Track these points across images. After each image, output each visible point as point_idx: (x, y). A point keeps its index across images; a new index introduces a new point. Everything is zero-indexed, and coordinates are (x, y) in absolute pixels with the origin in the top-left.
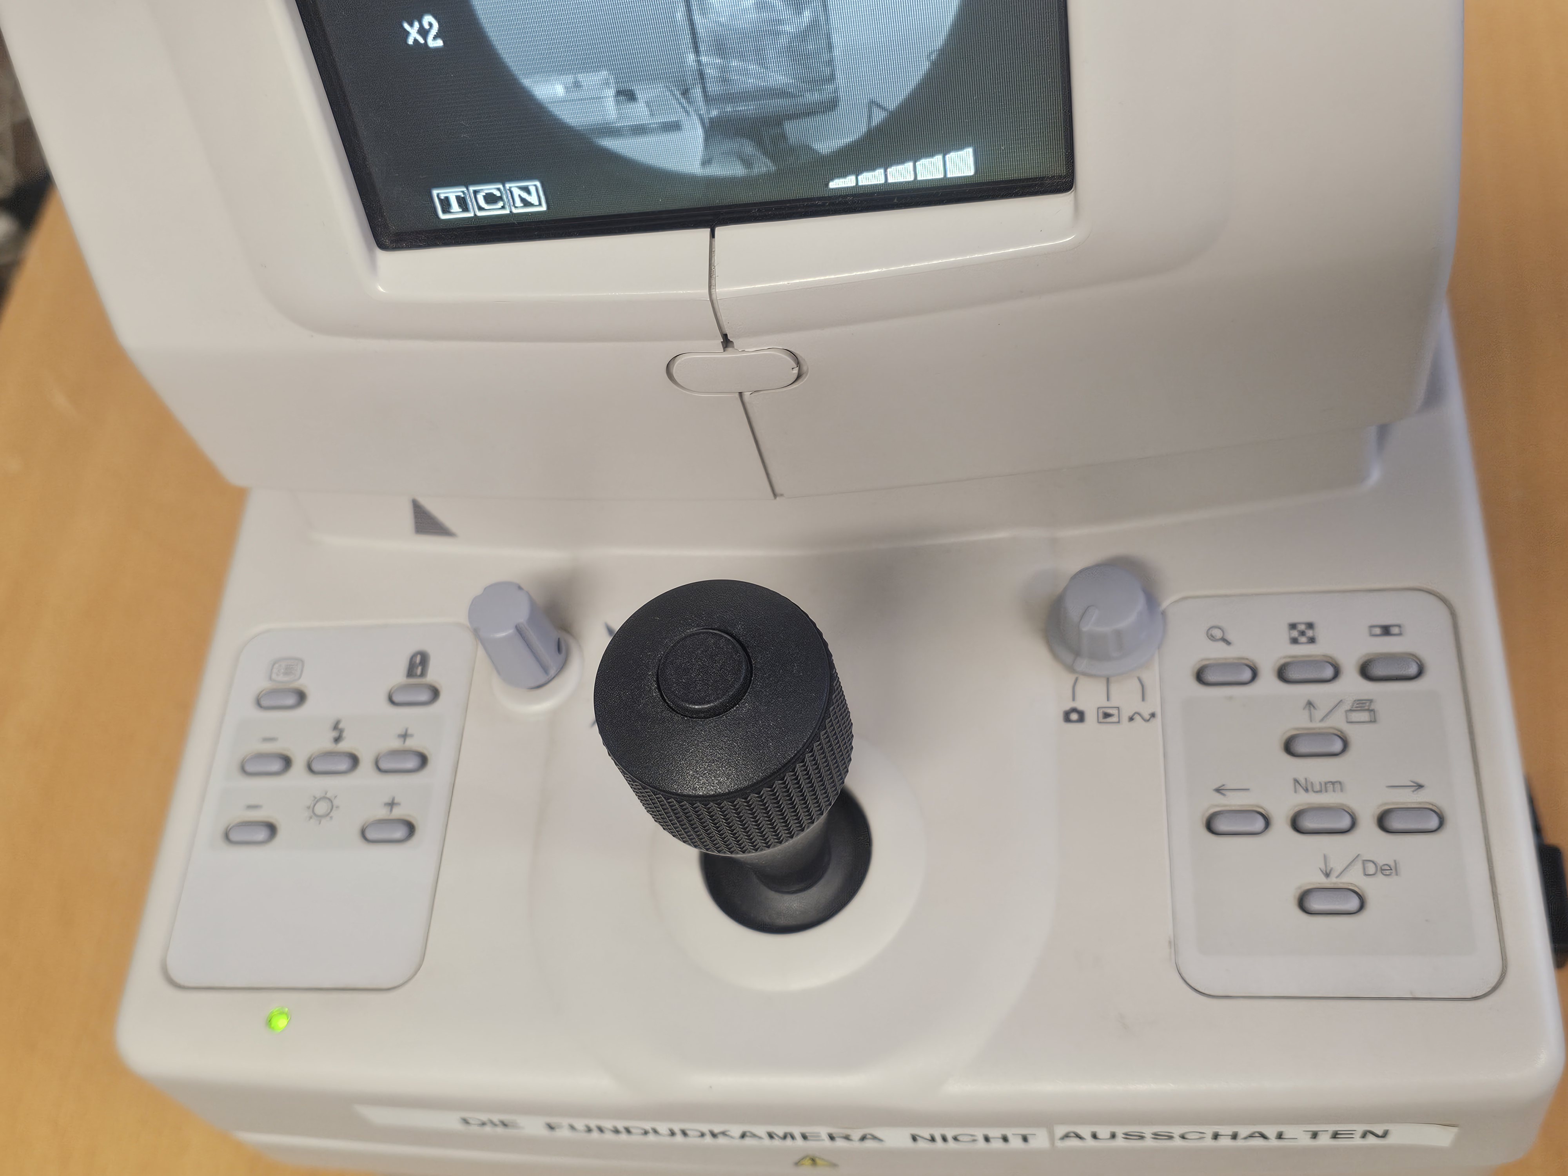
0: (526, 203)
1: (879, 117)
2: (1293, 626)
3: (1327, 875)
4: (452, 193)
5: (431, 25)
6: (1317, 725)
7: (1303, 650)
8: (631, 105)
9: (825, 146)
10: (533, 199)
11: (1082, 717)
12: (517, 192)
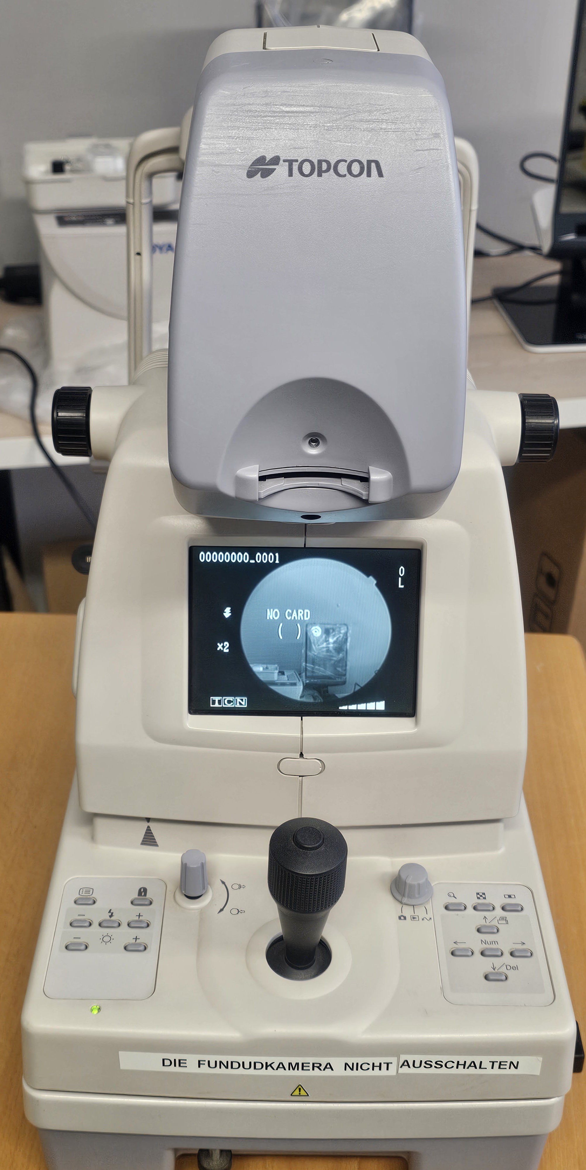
0: (240, 704)
1: (358, 688)
2: (478, 894)
3: (494, 969)
4: (217, 699)
5: (226, 645)
6: (488, 924)
7: (482, 901)
8: (283, 676)
9: (340, 696)
10: (243, 703)
11: (405, 918)
12: (239, 700)
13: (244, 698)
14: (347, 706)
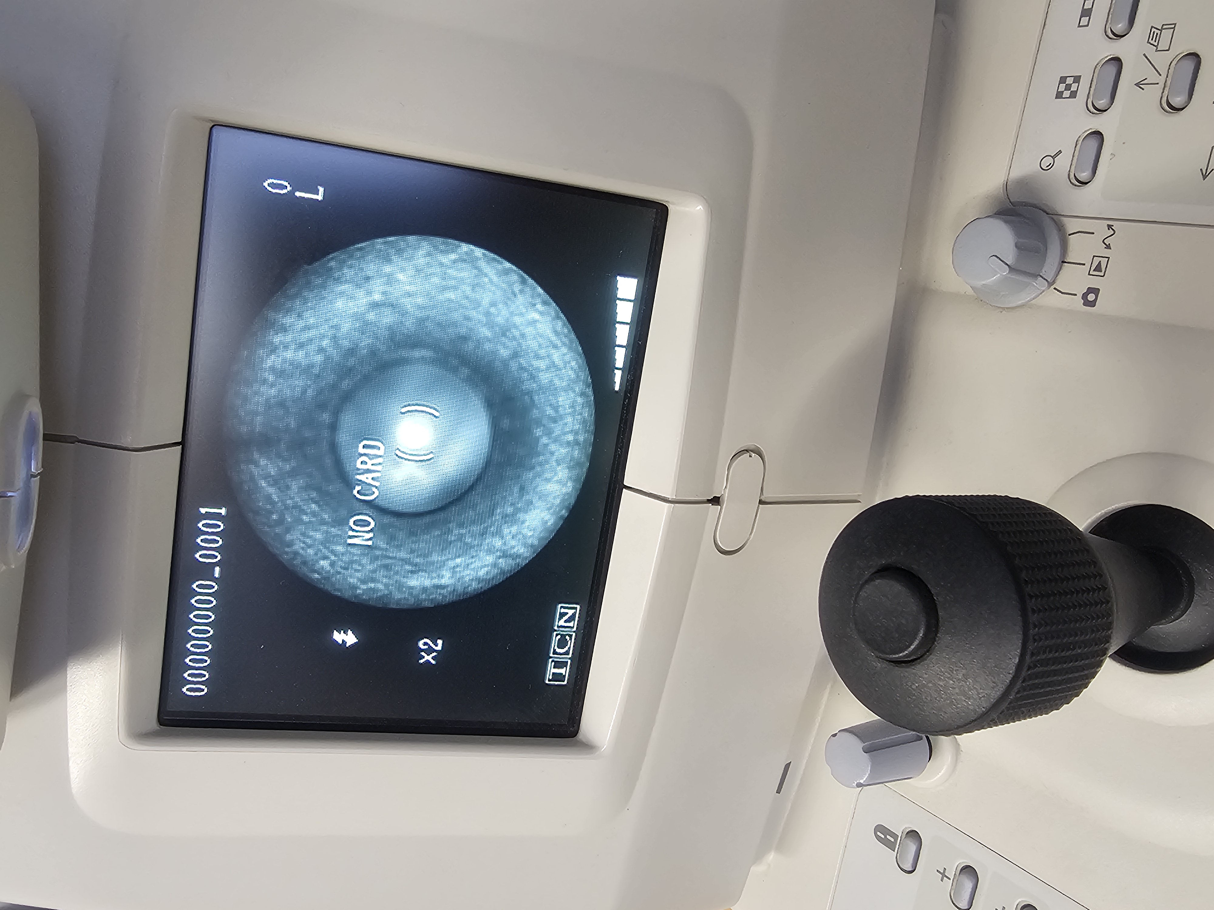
0: (571, 619)
4: (551, 670)
5: (425, 644)
6: (1161, 81)
7: (1084, 89)
10: (570, 613)
11: (1094, 290)
12: (562, 623)
13: (560, 609)
14: (616, 371)
